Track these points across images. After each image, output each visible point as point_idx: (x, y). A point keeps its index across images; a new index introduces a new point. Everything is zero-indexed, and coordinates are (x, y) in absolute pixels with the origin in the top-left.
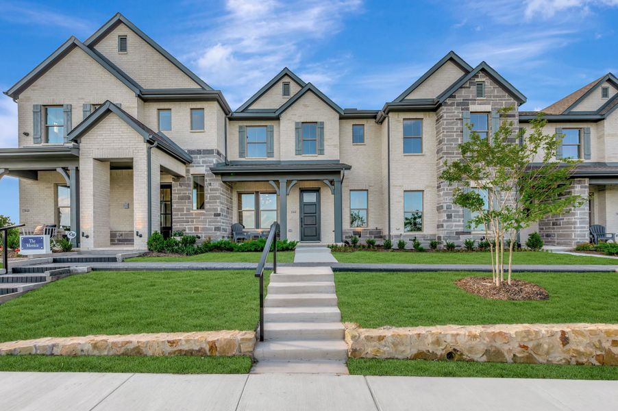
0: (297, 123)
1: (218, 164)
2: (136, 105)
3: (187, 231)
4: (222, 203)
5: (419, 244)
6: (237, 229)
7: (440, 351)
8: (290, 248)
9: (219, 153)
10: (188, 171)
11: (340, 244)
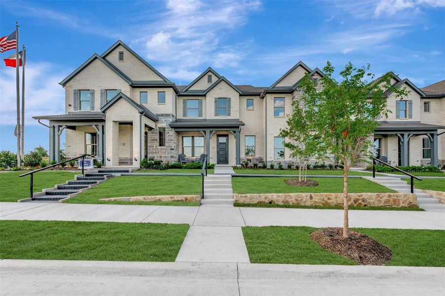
0: (216, 98)
1: (173, 122)
2: (129, 90)
3: (156, 158)
4: (174, 143)
5: (281, 166)
6: (181, 157)
7: (267, 201)
8: (211, 167)
9: (173, 116)
10: (156, 126)
11: (238, 166)
